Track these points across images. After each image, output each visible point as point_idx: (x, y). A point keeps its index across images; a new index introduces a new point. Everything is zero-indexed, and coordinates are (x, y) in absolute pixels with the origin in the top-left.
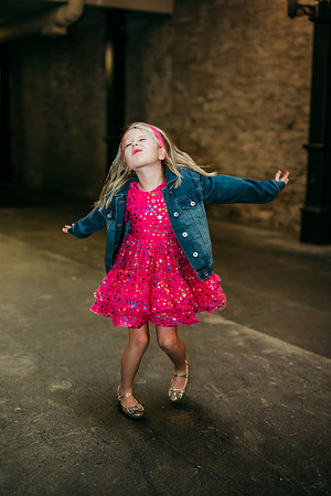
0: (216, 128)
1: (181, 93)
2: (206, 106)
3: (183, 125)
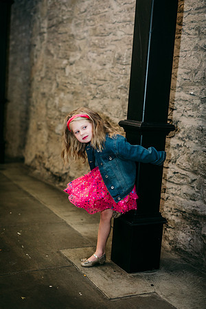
0: (73, 93)
1: (52, 55)
2: (68, 69)
3: (51, 89)
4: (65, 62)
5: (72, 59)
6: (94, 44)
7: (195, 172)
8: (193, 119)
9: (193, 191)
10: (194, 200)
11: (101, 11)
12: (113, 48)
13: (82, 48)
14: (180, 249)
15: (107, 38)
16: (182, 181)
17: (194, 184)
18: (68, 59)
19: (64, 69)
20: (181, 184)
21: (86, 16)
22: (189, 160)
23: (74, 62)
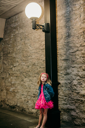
0: (16, 77)
1: (6, 64)
3: (6, 76)
4: (12, 66)
7: (66, 96)
8: (62, 81)
9: (66, 102)
10: (67, 105)
11: (26, 49)
12: (31, 61)
13: (19, 61)
14: (64, 121)
15: (28, 58)
16: (62, 100)
17: (66, 100)
18: (13, 65)
19: (12, 69)
20: (62, 101)
21: (20, 51)
22: (63, 93)
23: (16, 66)
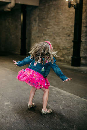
2: (47, 30)
3: (41, 35)
5: (48, 28)
6: (56, 25)
